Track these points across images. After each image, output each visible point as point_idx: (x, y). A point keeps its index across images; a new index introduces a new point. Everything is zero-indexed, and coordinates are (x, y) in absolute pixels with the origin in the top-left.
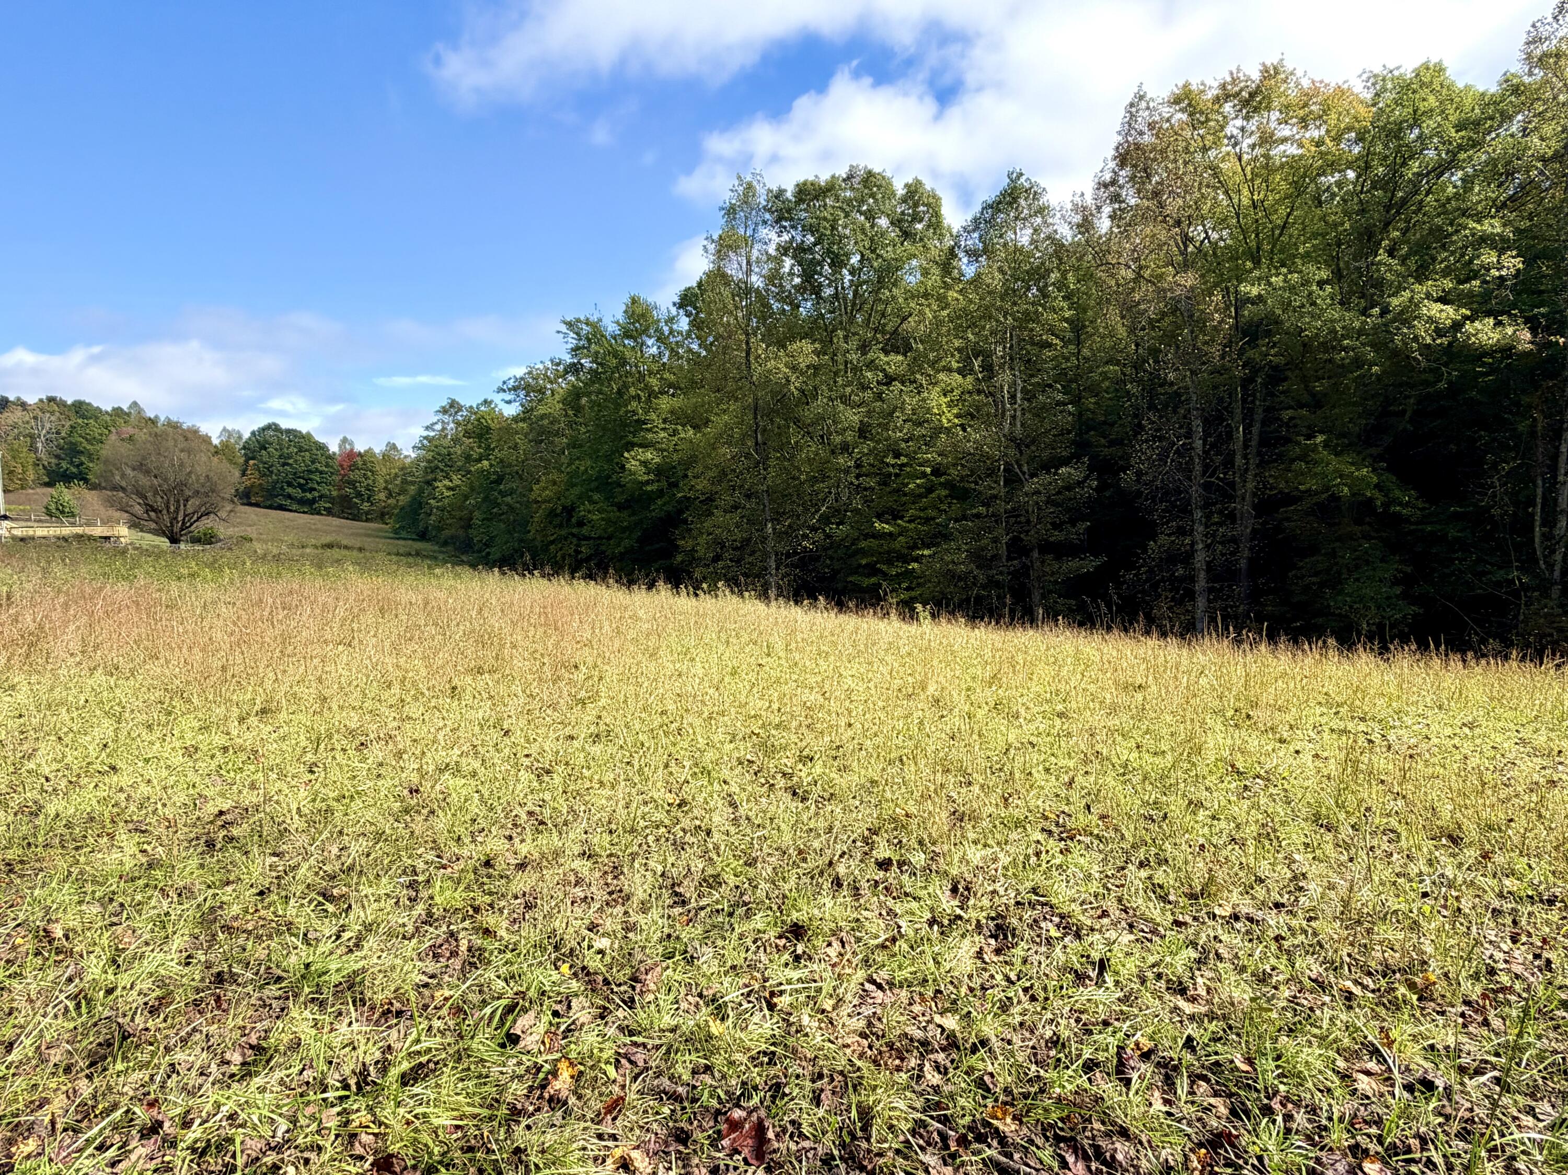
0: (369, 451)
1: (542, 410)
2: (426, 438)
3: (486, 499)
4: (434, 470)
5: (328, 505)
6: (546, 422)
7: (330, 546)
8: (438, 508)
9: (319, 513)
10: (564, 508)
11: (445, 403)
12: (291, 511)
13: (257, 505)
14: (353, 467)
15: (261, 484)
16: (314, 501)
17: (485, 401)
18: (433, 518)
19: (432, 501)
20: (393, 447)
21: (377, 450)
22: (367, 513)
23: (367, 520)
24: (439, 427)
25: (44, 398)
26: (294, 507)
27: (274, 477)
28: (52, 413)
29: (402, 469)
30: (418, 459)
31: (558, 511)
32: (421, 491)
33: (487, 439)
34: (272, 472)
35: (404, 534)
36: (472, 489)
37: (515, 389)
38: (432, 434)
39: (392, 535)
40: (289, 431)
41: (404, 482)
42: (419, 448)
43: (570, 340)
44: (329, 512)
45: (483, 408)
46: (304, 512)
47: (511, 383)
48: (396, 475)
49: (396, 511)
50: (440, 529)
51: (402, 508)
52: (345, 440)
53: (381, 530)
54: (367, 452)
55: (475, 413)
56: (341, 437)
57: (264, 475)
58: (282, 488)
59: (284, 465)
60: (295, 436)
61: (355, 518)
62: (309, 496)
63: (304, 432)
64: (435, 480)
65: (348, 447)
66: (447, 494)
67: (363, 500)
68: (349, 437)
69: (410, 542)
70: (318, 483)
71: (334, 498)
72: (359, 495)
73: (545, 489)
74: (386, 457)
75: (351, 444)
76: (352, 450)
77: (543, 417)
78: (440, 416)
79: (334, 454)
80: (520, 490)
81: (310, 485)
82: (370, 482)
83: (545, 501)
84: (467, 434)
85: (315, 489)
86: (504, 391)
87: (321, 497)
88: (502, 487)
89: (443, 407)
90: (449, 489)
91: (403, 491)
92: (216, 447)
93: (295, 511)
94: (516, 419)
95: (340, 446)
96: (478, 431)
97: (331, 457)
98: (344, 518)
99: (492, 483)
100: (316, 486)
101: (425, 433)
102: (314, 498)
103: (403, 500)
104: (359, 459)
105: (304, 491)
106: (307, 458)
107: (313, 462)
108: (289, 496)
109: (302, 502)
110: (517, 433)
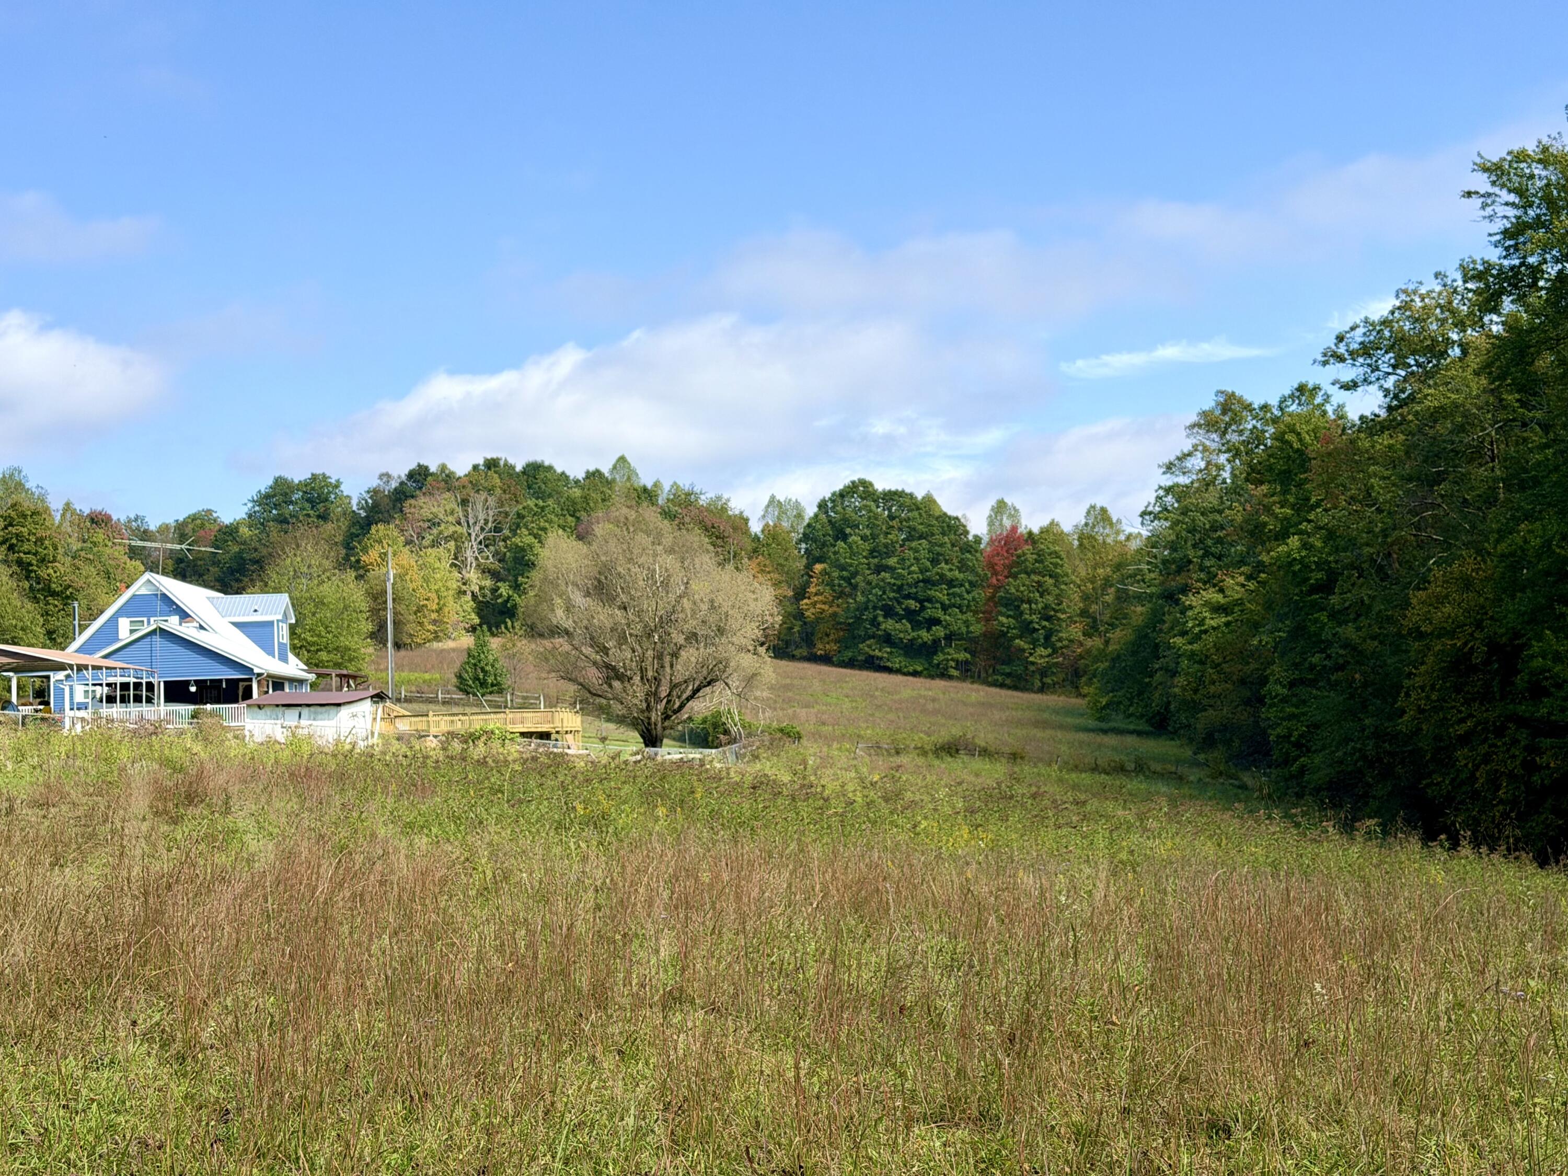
0: (1050, 530)
1: (1433, 397)
2: (1168, 490)
3: (1298, 632)
4: (1183, 565)
5: (963, 656)
6: (1443, 428)
7: (951, 749)
8: (1192, 655)
9: (944, 675)
10: (1494, 647)
11: (1209, 402)
12: (889, 670)
13: (826, 660)
14: (1016, 568)
15: (835, 615)
16: (933, 648)
17: (1301, 389)
18: (1181, 680)
19: (1178, 641)
20: (1101, 516)
21: (1067, 527)
22: (1044, 673)
23: (1041, 690)
24: (1197, 462)
25: (481, 462)
26: (897, 662)
27: (860, 598)
28: (490, 491)
29: (1118, 567)
30: (1153, 542)
31: (1476, 659)
32: (1155, 619)
33: (1299, 485)
34: (855, 587)
35: (1118, 721)
36: (1269, 606)
37: (1366, 350)
38: (1183, 480)
39: (1092, 723)
40: (891, 496)
41: (1123, 597)
42: (1156, 517)
43: (1502, 210)
44: (967, 672)
45: (1293, 408)
46: (915, 674)
47: (1358, 336)
48: (1107, 583)
49: (1102, 666)
50: (1194, 707)
51: (1116, 659)
52: (1000, 507)
53: (1069, 712)
54: (1044, 531)
55: (1275, 421)
56: (992, 502)
57: (841, 595)
58: (874, 622)
59: (879, 569)
60: (901, 506)
61: (1018, 683)
62: (925, 636)
63: (920, 495)
64: (1185, 590)
65: (1007, 523)
66: (1213, 621)
67: (1034, 643)
68: (1009, 501)
69: (1131, 740)
70: (945, 608)
71: (974, 640)
72: (1027, 629)
73: (1441, 600)
74: (1086, 539)
75: (1015, 514)
76: (1014, 529)
77: (1437, 415)
78: (1200, 436)
79: (978, 540)
80: (1378, 607)
81: (929, 613)
82: (1050, 599)
83: (1442, 633)
84: (1255, 474)
85: (937, 622)
86: (1341, 359)
87: (949, 638)
88: (1334, 599)
89: (1204, 414)
90: (1218, 609)
91: (1119, 618)
92: (756, 539)
93: (898, 671)
94: (1370, 426)
95: (991, 524)
96: (1280, 466)
97: (971, 547)
98: (994, 684)
99: (1315, 589)
100: (940, 614)
101: (1168, 480)
102: (936, 642)
103: (1119, 637)
104: (1027, 548)
105: (916, 625)
106: (923, 554)
107: (935, 561)
108: (888, 639)
109: (913, 650)
110: (1372, 460)
